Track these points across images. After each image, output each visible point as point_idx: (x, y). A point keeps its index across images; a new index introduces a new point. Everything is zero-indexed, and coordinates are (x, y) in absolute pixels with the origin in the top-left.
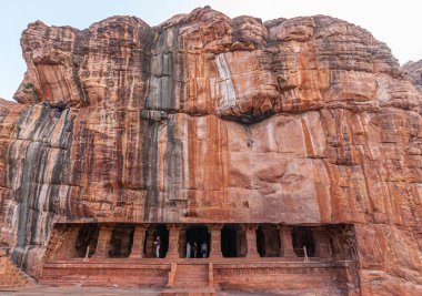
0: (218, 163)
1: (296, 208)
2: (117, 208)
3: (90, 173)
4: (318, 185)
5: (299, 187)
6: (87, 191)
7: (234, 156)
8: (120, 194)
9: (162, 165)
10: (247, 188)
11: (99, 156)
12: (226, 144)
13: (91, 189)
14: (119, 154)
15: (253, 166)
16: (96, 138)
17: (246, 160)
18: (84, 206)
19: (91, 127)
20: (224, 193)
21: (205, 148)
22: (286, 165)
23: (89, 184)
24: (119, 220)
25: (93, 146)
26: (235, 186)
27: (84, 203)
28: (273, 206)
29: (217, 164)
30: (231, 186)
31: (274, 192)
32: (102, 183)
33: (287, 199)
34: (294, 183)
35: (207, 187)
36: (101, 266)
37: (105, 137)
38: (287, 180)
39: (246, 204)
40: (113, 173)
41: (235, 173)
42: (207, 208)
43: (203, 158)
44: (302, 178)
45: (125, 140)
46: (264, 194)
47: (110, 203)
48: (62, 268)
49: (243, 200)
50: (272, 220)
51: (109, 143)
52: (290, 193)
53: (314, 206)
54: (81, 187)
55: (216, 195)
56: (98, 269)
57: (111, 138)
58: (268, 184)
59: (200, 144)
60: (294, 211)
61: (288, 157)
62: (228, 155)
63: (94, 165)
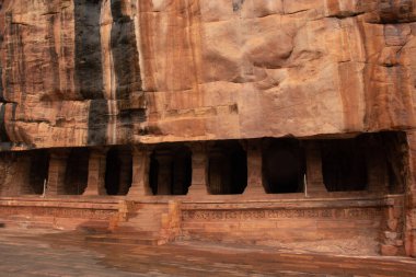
0: (186, 45)
1: (309, 109)
2: (56, 129)
3: (23, 83)
4: (344, 65)
5: (313, 71)
6: (23, 108)
7: (211, 29)
8: (60, 108)
9: (108, 59)
10: (235, 81)
11: (30, 58)
12: (197, 12)
13: (26, 104)
14: (52, 51)
15: (243, 42)
16: (25, 33)
17: (230, 34)
18: (20, 128)
19: (17, 19)
20: (197, 94)
21: (164, 24)
22: (294, 35)
23: (24, 99)
24: (60, 144)
25: (22, 45)
26: (216, 79)
27: (20, 123)
28: (276, 109)
29: (185, 47)
30: (209, 79)
31: (276, 84)
32: (37, 96)
33: (296, 94)
34: (308, 65)
35: (170, 86)
36: (45, 204)
37: (35, 30)
38: (297, 62)
39: (235, 108)
40: (49, 80)
41: (213, 58)
42: (174, 119)
43: (163, 39)
44: (319, 54)
45: (59, 31)
46: (262, 88)
47: (48, 122)
48: (7, 206)
49: (228, 102)
50: (275, 131)
51: (40, 38)
52: (299, 83)
53: (335, 104)
54: (15, 104)
55: (186, 97)
56: (43, 207)
57: (41, 30)
58: (269, 71)
59: (158, 18)
60: (306, 114)
61: (298, 20)
62: (201, 30)
63: (26, 72)
